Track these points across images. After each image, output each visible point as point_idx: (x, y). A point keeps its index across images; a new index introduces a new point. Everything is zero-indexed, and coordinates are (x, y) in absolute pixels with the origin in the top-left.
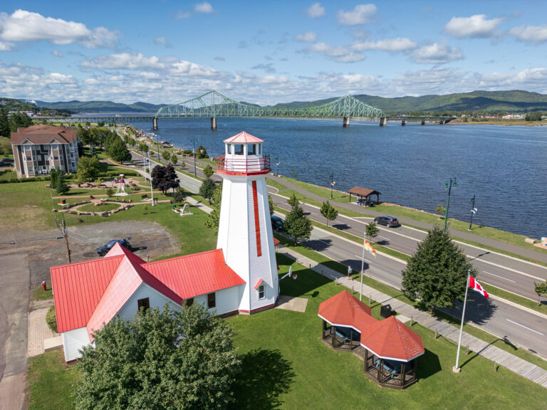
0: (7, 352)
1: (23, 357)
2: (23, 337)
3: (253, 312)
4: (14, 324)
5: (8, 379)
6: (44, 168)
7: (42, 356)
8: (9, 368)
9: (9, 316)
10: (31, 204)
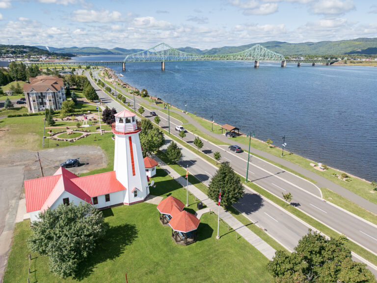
0: (7, 220)
1: (13, 222)
2: (15, 213)
3: (131, 204)
4: (11, 206)
5: (5, 233)
6: (44, 106)
7: (22, 222)
8: (7, 227)
9: (10, 201)
10: (32, 132)
